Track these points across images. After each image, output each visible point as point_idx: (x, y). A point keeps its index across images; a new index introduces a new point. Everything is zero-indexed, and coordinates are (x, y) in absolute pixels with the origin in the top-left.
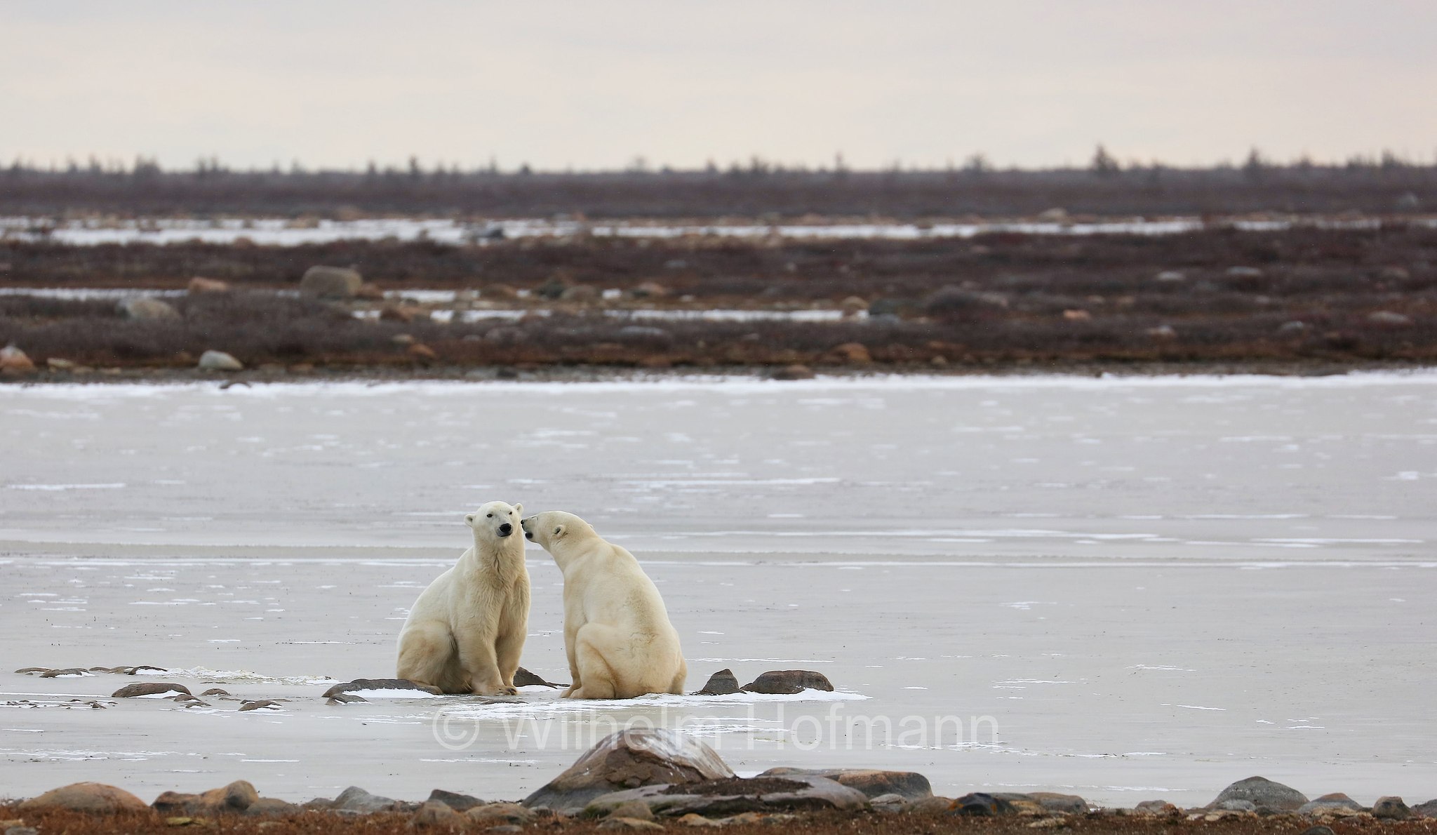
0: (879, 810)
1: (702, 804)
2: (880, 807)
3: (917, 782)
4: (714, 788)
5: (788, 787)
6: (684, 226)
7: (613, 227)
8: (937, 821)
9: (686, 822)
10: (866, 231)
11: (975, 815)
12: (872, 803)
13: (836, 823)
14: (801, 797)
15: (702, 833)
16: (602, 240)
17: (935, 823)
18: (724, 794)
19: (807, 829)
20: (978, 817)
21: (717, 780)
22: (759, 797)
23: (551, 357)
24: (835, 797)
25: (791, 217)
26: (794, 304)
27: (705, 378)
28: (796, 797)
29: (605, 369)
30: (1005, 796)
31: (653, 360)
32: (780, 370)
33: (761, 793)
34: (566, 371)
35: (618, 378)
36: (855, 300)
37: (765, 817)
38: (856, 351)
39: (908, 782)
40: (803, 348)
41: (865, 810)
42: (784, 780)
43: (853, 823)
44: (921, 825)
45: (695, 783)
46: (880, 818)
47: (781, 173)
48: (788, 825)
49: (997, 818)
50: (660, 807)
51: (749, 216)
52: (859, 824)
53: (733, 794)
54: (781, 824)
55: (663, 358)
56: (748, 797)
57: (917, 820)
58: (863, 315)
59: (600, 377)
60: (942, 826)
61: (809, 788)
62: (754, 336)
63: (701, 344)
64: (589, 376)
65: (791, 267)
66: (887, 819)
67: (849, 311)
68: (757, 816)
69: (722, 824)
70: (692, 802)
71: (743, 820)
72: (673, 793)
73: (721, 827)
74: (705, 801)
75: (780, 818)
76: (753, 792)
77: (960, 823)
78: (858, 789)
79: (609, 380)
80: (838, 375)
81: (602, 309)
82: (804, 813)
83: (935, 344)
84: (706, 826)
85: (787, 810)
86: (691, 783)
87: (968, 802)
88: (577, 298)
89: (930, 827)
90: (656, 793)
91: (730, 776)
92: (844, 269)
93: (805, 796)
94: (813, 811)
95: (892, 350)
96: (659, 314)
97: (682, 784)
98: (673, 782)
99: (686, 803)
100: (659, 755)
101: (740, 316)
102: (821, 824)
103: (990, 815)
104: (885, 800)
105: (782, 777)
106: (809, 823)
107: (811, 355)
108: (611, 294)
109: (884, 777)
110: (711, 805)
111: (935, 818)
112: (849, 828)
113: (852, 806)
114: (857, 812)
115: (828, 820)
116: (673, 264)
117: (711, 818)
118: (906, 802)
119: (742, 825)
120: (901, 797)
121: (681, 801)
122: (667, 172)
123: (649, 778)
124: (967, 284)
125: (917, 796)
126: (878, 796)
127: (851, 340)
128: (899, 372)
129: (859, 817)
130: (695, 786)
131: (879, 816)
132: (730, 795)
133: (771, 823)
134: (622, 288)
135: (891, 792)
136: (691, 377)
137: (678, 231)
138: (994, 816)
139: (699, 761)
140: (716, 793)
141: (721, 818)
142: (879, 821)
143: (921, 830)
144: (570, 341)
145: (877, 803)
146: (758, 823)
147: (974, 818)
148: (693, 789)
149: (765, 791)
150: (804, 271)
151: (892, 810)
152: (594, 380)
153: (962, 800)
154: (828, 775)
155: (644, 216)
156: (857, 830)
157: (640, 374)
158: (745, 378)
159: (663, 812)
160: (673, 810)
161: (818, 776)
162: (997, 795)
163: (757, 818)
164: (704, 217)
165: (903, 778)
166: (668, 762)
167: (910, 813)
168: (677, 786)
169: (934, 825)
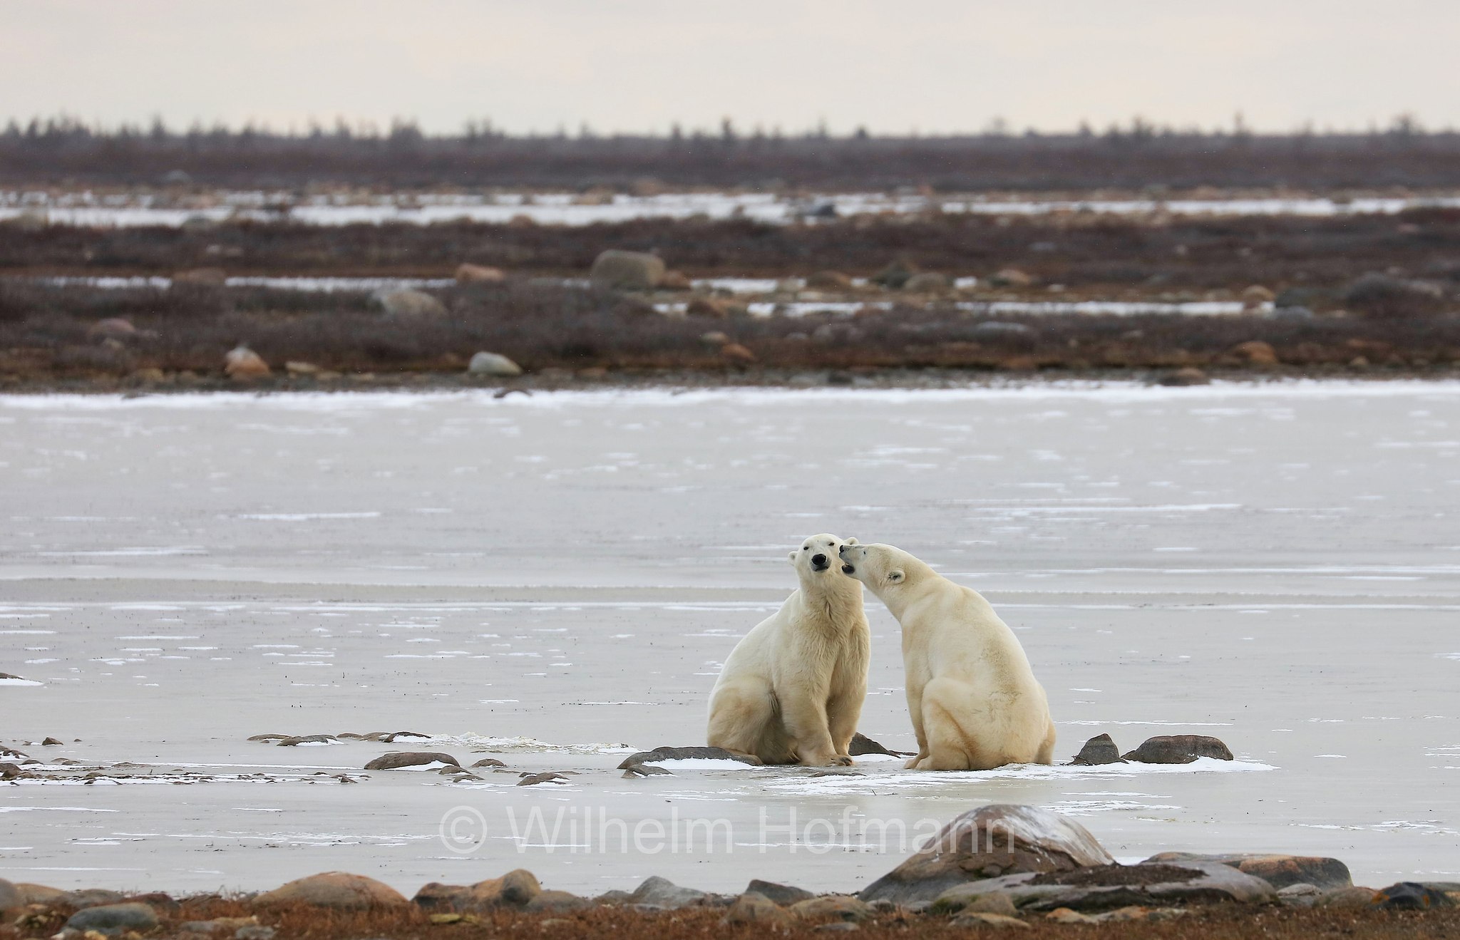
0: (1289, 903)
1: (1076, 897)
2: (1289, 900)
3: (1335, 870)
4: (1088, 877)
5: (1179, 876)
6: (1051, 201)
7: (967, 202)
8: (1358, 916)
9: (1055, 918)
10: (1271, 207)
11: (1403, 909)
12: (1280, 894)
13: (1236, 919)
14: (1194, 888)
15: (1076, 931)
16: (954, 218)
17: (1356, 919)
18: (1102, 884)
19: (1201, 926)
20: (1407, 911)
21: (1093, 868)
22: (1143, 888)
23: (892, 359)
24: (1236, 888)
25: (1181, 190)
26: (1184, 294)
27: (1078, 383)
28: (1189, 888)
29: (959, 373)
30: (1440, 885)
31: (1015, 362)
32: (1169, 373)
33: (1147, 883)
34: (911, 376)
35: (974, 384)
36: (1258, 290)
37: (1149, 912)
38: (1260, 351)
39: (1323, 869)
40: (1197, 347)
41: (1271, 903)
42: (1174, 867)
43: (1257, 919)
44: (1338, 921)
45: (1067, 872)
46: (1289, 912)
47: (1168, 136)
48: (1178, 922)
49: (1430, 913)
50: (1024, 900)
51: (1132, 188)
52: (1264, 920)
53: (1113, 885)
54: (1170, 920)
55: (1026, 360)
56: (1130, 887)
57: (1333, 915)
58: (1268, 308)
59: (952, 383)
60: (1364, 922)
61: (1203, 877)
62: (1137, 334)
63: (1073, 343)
64: (938, 382)
65: (1181, 250)
66: (1298, 913)
67: (1251, 303)
68: (1142, 911)
69: (1099, 920)
70: (1063, 894)
71: (1125, 916)
72: (1041, 883)
73: (1098, 924)
74: (1079, 893)
75: (1168, 913)
76: (1137, 882)
77: (1386, 920)
78: (1263, 878)
79: (964, 387)
80: (1238, 380)
81: (954, 301)
82: (1198, 907)
83: (1355, 343)
84: (1080, 923)
85: (1177, 904)
86: (1062, 871)
87: (1397, 892)
88: (924, 288)
89: (1350, 924)
90: (1020, 884)
91: (1109, 863)
92: (1245, 252)
93: (1199, 887)
94: (1209, 904)
95: (1302, 349)
96: (1022, 307)
97: (1051, 873)
98: (1040, 871)
99: (1056, 896)
100: (1023, 838)
101: (1120, 309)
102: (1218, 921)
103: (1421, 909)
104: (1295, 891)
105: (1171, 864)
106: (1204, 919)
107: (1205, 356)
108: (964, 283)
109: (1294, 863)
110: (1086, 898)
111: (1356, 913)
112: (1252, 924)
113: (1256, 898)
114: (1262, 905)
115: (1227, 916)
116: (1039, 246)
117: (1086, 914)
118: (1320, 893)
119: (1124, 921)
120: (1314, 887)
121: (1050, 892)
122: (1032, 136)
123: (1011, 866)
124: (1394, 270)
125: (1333, 886)
126: (1287, 886)
127: (1253, 338)
128: (1312, 376)
129: (1265, 912)
130: (1066, 874)
131: (1288, 911)
132: (1109, 886)
133: (1158, 919)
134: (978, 276)
135: (1303, 881)
136: (1061, 383)
137: (1045, 207)
138: (1427, 910)
139: (1071, 845)
140: (1092, 884)
141: (1098, 913)
142: (1289, 916)
143: (1338, 927)
144: (915, 339)
145: (1286, 894)
146: (1143, 919)
147: (1403, 912)
148: (1064, 878)
149: (1151, 880)
150: (1198, 256)
151: (1304, 903)
152: (944, 387)
153: (1388, 891)
154: (1225, 862)
155: (1004, 189)
156: (1261, 927)
157: (999, 380)
158: (1126, 384)
159: (1028, 906)
160: (1040, 904)
161: (1215, 862)
162: (1430, 884)
163: (1142, 913)
164: (1076, 189)
165: (1317, 865)
166: (1035, 846)
167: (1325, 907)
168: (1045, 875)
169: (1355, 921)
